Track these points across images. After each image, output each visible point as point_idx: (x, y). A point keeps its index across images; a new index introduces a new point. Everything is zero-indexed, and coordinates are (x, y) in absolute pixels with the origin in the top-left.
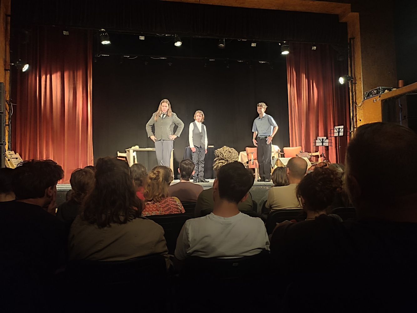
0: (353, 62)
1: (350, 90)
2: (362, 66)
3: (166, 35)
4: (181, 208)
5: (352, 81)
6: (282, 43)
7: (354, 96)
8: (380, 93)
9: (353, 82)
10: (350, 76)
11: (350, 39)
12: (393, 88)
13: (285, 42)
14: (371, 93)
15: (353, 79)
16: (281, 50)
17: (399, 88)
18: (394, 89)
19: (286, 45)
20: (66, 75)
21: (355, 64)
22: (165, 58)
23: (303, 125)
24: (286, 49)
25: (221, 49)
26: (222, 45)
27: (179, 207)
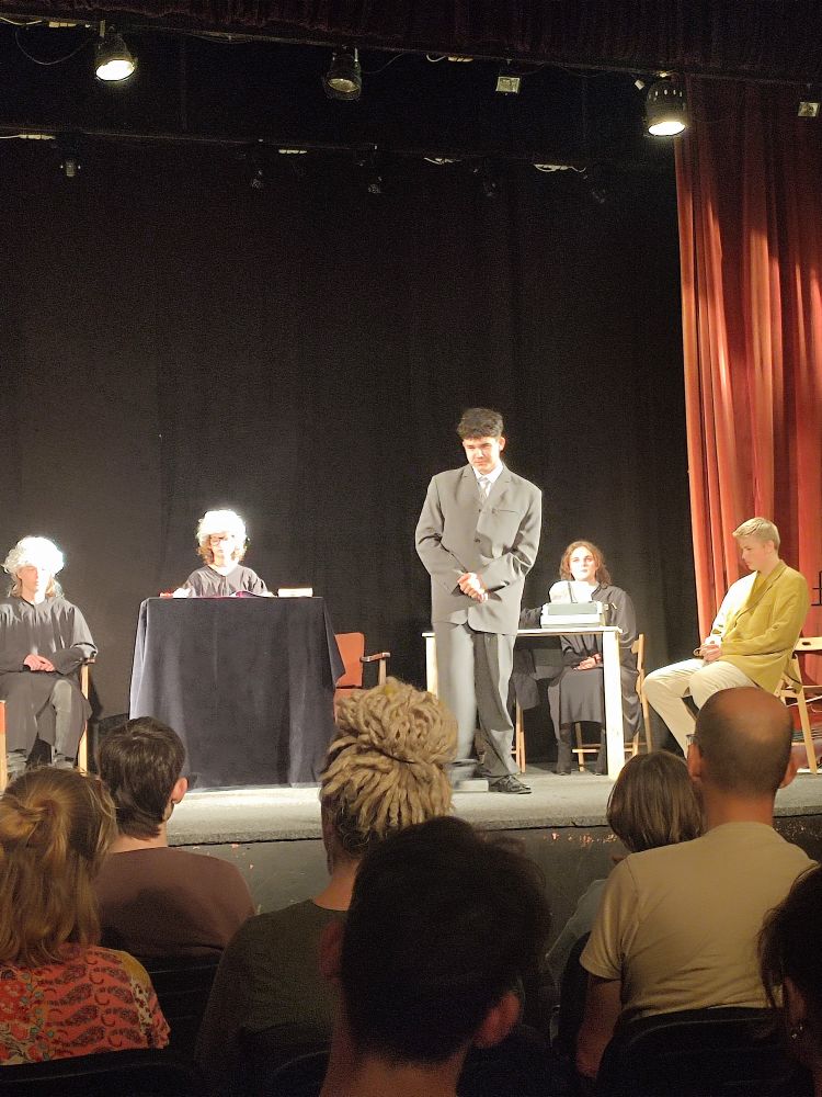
3: (53, 25)
4: (148, 1011)
6: (651, 81)
13: (663, 75)
16: (645, 115)
19: (670, 92)
22: (45, 137)
23: (759, 497)
24: (670, 107)
25: (339, 102)
26: (345, 85)
27: (142, 1011)
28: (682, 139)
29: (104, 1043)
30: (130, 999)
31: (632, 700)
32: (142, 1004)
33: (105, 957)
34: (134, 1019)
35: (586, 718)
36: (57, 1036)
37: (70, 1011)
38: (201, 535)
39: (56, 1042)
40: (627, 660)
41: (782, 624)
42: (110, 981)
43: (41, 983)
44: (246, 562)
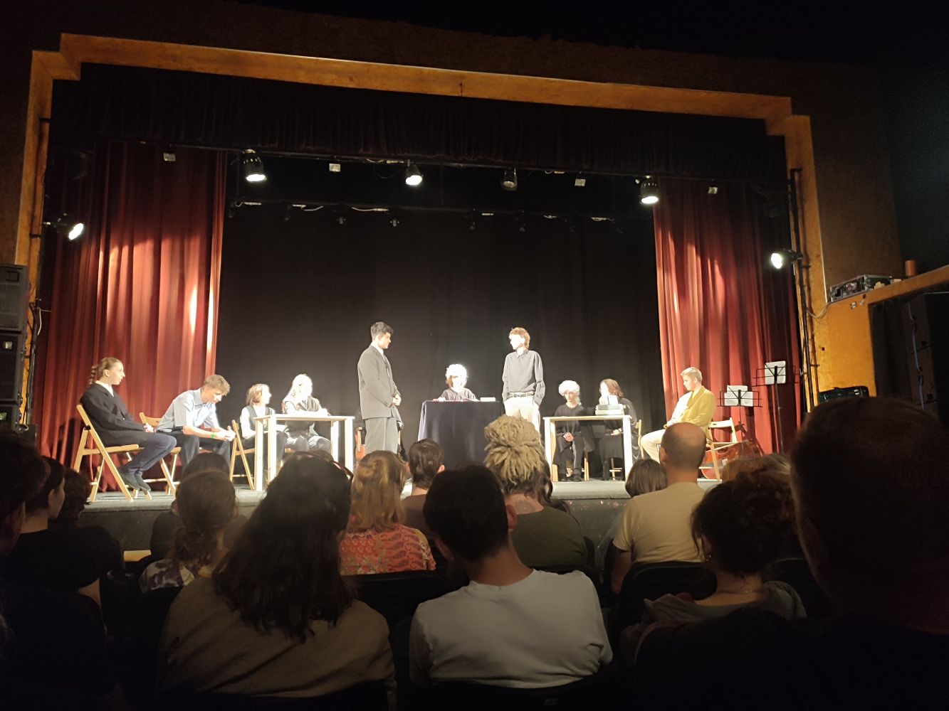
0: (800, 220)
1: (797, 282)
2: (823, 229)
3: (388, 162)
4: (427, 555)
5: (799, 262)
6: (643, 180)
7: (807, 295)
8: (864, 289)
9: (804, 263)
10: (795, 251)
11: (793, 171)
12: (893, 278)
13: (648, 177)
14: (843, 288)
15: (802, 256)
16: (640, 194)
17: (907, 277)
18: (896, 280)
19: (651, 184)
20: (165, 246)
21: (807, 224)
22: (385, 210)
23: (693, 359)
24: (651, 191)
25: (508, 192)
26: (510, 184)
27: (424, 554)
28: (657, 205)
29: (408, 567)
30: (419, 548)
31: (636, 448)
32: (424, 551)
33: (409, 530)
34: (421, 557)
35: (616, 456)
36: (389, 563)
37: (395, 552)
38: (448, 375)
39: (389, 565)
40: (634, 431)
41: (704, 414)
42: (412, 541)
43: (383, 540)
44: (466, 386)
